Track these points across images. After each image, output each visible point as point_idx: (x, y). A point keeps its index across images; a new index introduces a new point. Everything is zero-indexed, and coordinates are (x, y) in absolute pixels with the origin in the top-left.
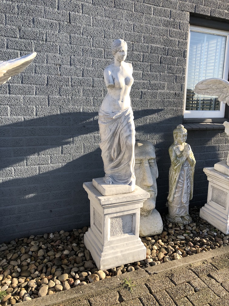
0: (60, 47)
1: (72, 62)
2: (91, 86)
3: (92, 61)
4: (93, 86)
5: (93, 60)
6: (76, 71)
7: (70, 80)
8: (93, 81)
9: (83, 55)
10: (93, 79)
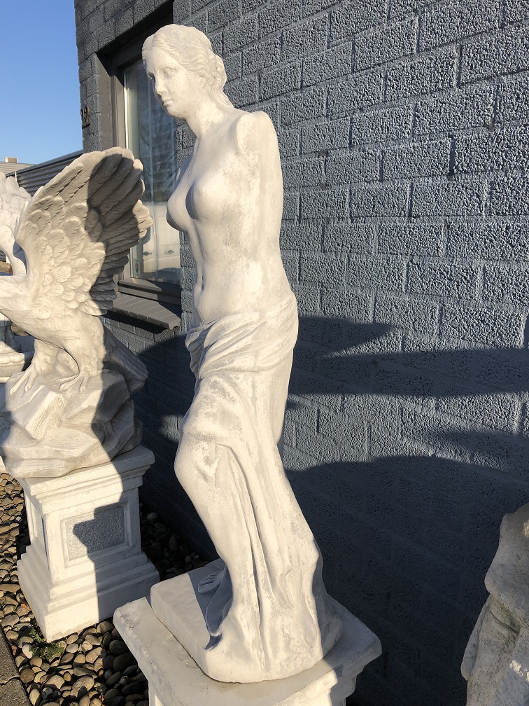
0: (329, 92)
1: (353, 136)
2: (405, 216)
3: (411, 112)
4: (410, 215)
5: (416, 110)
6: (363, 162)
7: (347, 198)
8: (411, 195)
9: (385, 101)
10: (412, 187)
